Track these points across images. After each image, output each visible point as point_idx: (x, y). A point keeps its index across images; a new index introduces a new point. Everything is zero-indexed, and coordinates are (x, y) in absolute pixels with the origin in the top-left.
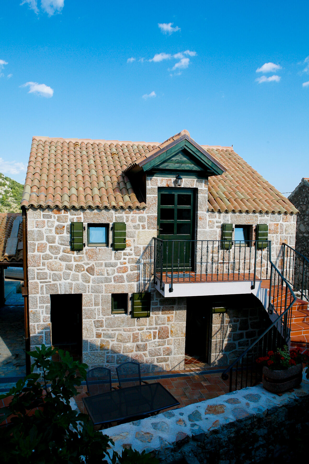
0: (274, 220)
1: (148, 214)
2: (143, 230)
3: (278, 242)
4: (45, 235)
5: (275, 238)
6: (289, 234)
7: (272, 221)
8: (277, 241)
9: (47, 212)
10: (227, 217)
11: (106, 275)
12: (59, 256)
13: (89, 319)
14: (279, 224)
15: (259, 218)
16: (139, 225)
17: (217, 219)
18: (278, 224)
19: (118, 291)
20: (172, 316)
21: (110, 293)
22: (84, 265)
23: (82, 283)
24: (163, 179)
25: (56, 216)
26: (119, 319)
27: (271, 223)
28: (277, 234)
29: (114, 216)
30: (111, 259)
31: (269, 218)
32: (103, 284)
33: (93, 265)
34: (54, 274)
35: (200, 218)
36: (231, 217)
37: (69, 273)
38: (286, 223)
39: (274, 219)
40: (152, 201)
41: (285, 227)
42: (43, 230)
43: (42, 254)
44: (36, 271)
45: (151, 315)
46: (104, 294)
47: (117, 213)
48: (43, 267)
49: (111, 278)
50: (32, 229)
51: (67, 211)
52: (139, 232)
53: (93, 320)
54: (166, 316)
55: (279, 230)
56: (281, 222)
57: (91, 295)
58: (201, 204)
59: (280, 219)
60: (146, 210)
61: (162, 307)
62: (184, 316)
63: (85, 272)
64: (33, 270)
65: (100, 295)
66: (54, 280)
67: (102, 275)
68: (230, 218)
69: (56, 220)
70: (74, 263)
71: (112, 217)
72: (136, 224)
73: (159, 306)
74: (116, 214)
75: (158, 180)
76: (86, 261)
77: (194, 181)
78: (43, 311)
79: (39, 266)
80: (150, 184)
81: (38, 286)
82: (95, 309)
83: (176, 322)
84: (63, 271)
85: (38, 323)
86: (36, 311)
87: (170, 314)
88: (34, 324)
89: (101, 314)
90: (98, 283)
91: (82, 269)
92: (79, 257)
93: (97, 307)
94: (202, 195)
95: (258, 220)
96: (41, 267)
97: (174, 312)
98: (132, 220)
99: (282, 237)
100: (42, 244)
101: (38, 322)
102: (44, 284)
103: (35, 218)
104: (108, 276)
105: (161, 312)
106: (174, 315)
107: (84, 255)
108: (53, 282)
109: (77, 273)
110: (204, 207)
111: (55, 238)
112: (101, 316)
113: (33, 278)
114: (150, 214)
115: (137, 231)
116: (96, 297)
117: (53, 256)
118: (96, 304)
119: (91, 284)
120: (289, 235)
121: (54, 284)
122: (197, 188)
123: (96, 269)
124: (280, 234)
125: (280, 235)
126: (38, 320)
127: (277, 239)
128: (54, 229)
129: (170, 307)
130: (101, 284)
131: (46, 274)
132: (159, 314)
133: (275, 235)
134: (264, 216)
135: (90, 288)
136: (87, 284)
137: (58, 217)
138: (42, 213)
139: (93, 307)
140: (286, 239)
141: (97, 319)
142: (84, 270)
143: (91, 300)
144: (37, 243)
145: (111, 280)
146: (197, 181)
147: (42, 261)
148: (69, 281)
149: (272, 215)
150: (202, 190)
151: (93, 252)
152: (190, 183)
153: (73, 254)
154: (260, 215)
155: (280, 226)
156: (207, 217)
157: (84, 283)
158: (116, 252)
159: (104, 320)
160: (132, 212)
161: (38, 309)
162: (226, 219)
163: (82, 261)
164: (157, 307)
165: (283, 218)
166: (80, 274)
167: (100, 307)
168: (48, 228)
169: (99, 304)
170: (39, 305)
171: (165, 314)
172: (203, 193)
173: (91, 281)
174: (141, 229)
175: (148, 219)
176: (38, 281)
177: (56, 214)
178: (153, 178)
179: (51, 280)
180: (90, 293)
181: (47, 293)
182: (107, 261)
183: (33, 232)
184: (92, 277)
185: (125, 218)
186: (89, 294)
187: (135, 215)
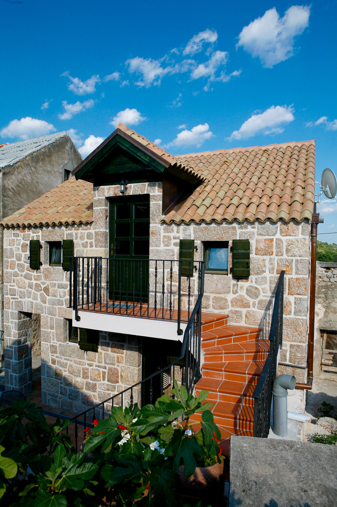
0: (264, 234)
1: (95, 230)
2: (91, 248)
3: (273, 269)
4: (15, 253)
5: (267, 263)
6: (295, 256)
7: (260, 234)
8: (271, 267)
9: (16, 231)
10: (188, 231)
11: (59, 298)
12: (24, 273)
13: (46, 342)
14: (275, 240)
15: (239, 231)
16: (87, 242)
17: (175, 234)
18: (273, 239)
19: (69, 316)
20: (122, 357)
21: (62, 317)
22: (41, 285)
23: (40, 303)
24: (110, 187)
25: (22, 234)
26: (70, 348)
27: (260, 237)
28: (271, 257)
29: (65, 232)
30: (63, 280)
31: (255, 230)
32: (57, 307)
33: (48, 285)
34: (20, 291)
35: (152, 233)
36: (194, 230)
37: (31, 291)
38: (288, 237)
39: (265, 231)
40: (99, 214)
41: (285, 244)
42: (13, 247)
43: (12, 271)
44: (9, 287)
45: (99, 350)
46: (57, 317)
47: (67, 229)
48: (13, 284)
49: (63, 300)
50: (6, 247)
51: (29, 229)
52: (87, 251)
53: (49, 344)
54: (115, 355)
55: (274, 250)
56: (278, 236)
57: (48, 316)
58: (154, 215)
59: (276, 232)
60: (93, 225)
61: (111, 342)
62: (135, 359)
63: (42, 292)
64: (7, 286)
65: (55, 317)
66: (21, 298)
67: (55, 296)
68: (192, 232)
69: (22, 238)
70: (34, 282)
71: (63, 234)
72: (84, 241)
73: (108, 341)
74: (66, 231)
75: (105, 189)
76: (43, 280)
77: (145, 185)
78: (13, 326)
79: (10, 282)
80: (97, 195)
81: (10, 301)
82: (51, 332)
83: (126, 365)
84: (26, 289)
85: (10, 338)
86: (8, 325)
87: (119, 353)
88: (7, 337)
89: (55, 339)
90: (52, 305)
91: (40, 288)
92: (38, 275)
93: (52, 331)
94: (154, 202)
95: (236, 234)
96: (12, 284)
97: (125, 351)
98: (80, 238)
99: (281, 260)
100: (13, 261)
101: (9, 336)
102: (14, 300)
103: (8, 237)
104: (60, 299)
105: (110, 349)
106: (124, 355)
107: (42, 274)
108: (20, 299)
109: (36, 292)
110: (157, 217)
111: (21, 257)
112: (55, 341)
113: (7, 294)
114: (97, 230)
115: (85, 249)
116: (52, 319)
117: (20, 273)
118: (52, 328)
119: (47, 305)
120: (294, 258)
121: (21, 301)
122: (149, 194)
123: (51, 290)
124: (276, 255)
125: (277, 258)
126: (9, 335)
127: (272, 264)
128: (20, 247)
129: (120, 345)
130: (55, 306)
131: (15, 290)
132: (107, 351)
133: (267, 258)
134: (246, 228)
135: (46, 309)
136: (44, 305)
137: (24, 235)
138: (13, 232)
139: (49, 330)
140: (287, 264)
141: (52, 344)
142: (41, 290)
143: (47, 322)
144: (10, 260)
145: (63, 303)
146: (148, 185)
147: (13, 278)
148: (30, 299)
149: (260, 226)
150: (154, 195)
151: (48, 271)
152: (140, 189)
153: (34, 272)
154: (239, 226)
155: (276, 242)
156: (162, 231)
157: (42, 304)
158: (67, 273)
159: (58, 346)
160: (80, 228)
161: (10, 324)
162: (188, 233)
163: (40, 280)
164: (106, 342)
165: (281, 230)
166: (39, 293)
167: (54, 331)
168: (16, 246)
169: (54, 327)
170: (10, 320)
171: (114, 352)
172: (156, 200)
173: (47, 302)
174: (89, 248)
175: (95, 236)
176: (10, 297)
177: (22, 232)
178: (100, 187)
179: (18, 297)
180: (47, 315)
181: (15, 310)
182: (59, 282)
183: (6, 249)
184: (48, 297)
185: (74, 234)
186: (45, 315)
187: (83, 231)
